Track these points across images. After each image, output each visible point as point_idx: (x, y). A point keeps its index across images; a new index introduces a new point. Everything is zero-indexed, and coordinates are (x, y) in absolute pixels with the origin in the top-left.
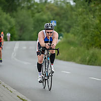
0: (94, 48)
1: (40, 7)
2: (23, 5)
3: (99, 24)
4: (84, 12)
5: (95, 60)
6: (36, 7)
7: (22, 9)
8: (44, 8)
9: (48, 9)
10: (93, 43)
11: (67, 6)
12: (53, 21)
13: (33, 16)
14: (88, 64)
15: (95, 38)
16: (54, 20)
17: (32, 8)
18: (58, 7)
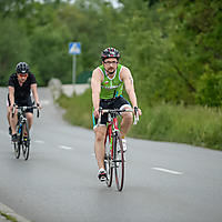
0: (163, 102)
1: (45, 12)
2: (7, 9)
3: (173, 50)
4: (141, 23)
5: (166, 129)
6: (35, 12)
7: (4, 17)
8: (54, 14)
9: (62, 16)
10: (161, 91)
11: (105, 10)
12: (75, 44)
13: (29, 33)
14: (150, 139)
15: (166, 81)
16: (75, 41)
17: (29, 16)
18: (84, 12)
